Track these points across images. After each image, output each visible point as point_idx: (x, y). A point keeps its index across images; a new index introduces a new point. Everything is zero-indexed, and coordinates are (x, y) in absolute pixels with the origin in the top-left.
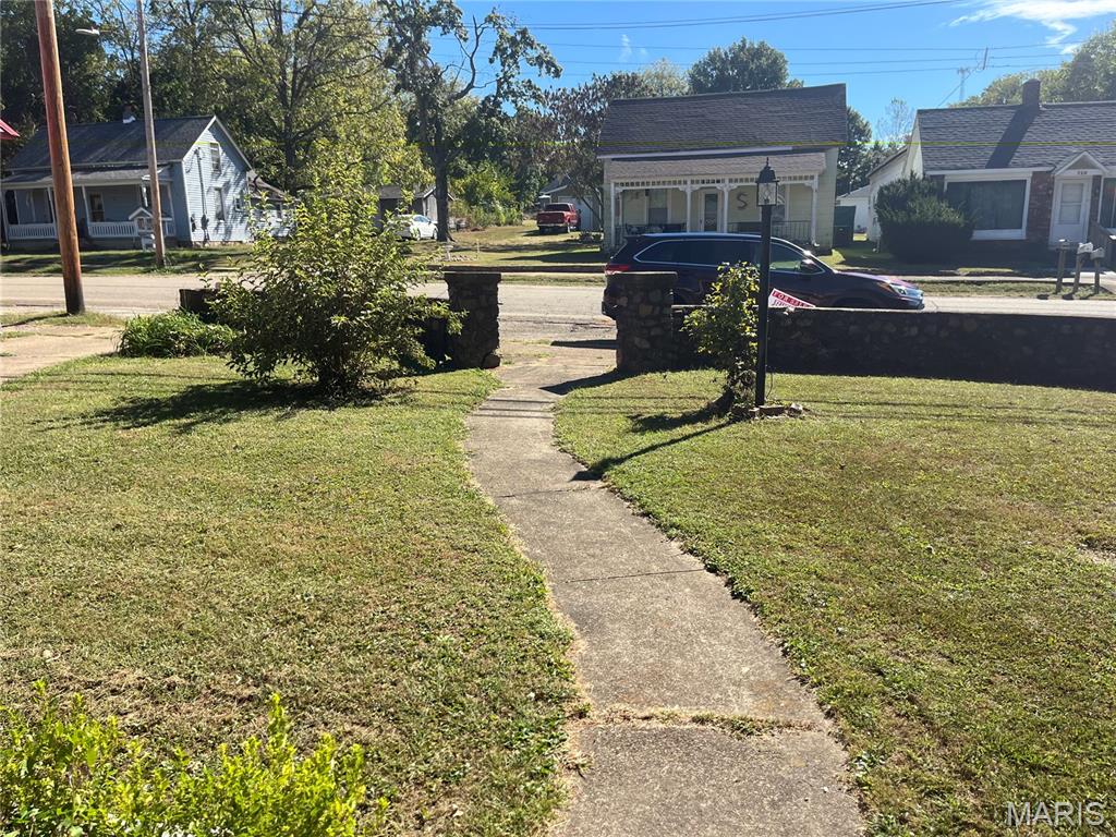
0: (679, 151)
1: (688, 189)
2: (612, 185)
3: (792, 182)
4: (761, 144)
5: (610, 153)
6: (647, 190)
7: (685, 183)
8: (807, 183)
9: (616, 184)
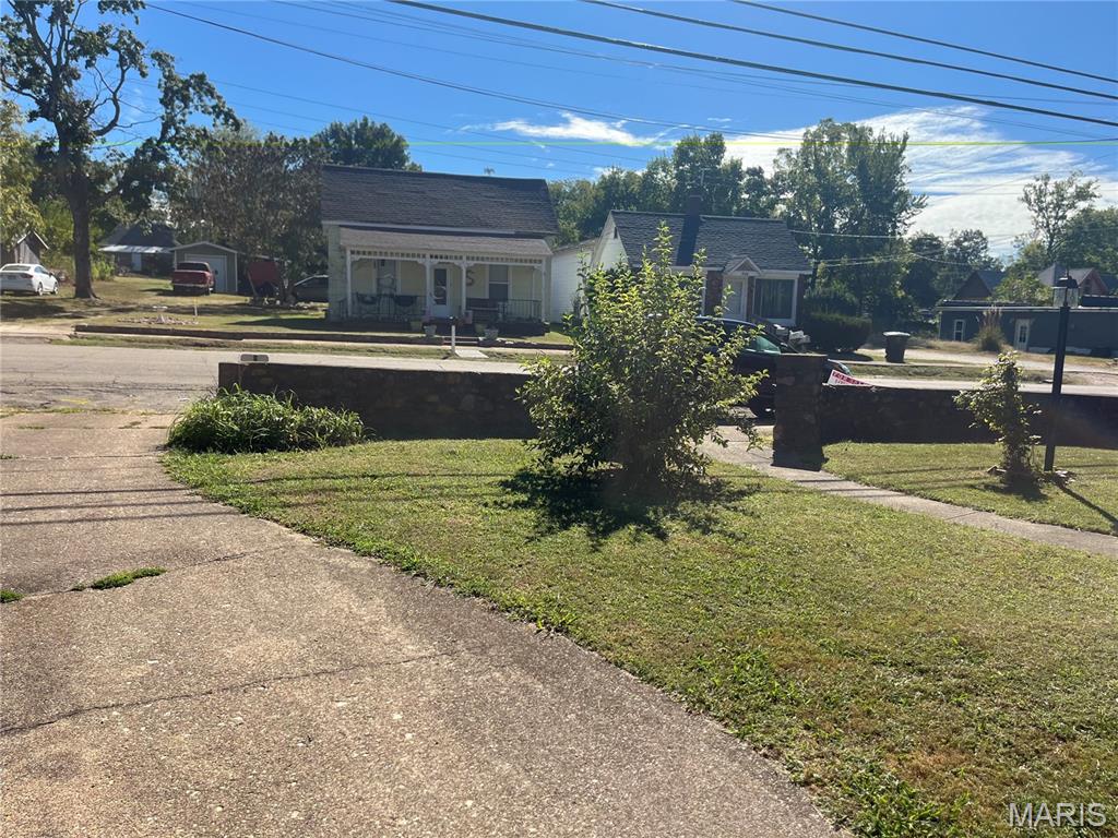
0: (409, 224)
1: (429, 263)
2: (349, 253)
3: (514, 264)
4: (487, 226)
5: (336, 219)
6: (383, 260)
7: (424, 256)
8: (536, 266)
9: (352, 252)
